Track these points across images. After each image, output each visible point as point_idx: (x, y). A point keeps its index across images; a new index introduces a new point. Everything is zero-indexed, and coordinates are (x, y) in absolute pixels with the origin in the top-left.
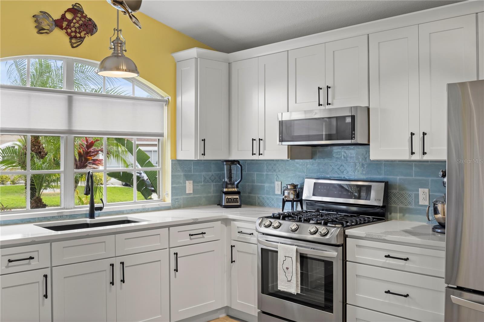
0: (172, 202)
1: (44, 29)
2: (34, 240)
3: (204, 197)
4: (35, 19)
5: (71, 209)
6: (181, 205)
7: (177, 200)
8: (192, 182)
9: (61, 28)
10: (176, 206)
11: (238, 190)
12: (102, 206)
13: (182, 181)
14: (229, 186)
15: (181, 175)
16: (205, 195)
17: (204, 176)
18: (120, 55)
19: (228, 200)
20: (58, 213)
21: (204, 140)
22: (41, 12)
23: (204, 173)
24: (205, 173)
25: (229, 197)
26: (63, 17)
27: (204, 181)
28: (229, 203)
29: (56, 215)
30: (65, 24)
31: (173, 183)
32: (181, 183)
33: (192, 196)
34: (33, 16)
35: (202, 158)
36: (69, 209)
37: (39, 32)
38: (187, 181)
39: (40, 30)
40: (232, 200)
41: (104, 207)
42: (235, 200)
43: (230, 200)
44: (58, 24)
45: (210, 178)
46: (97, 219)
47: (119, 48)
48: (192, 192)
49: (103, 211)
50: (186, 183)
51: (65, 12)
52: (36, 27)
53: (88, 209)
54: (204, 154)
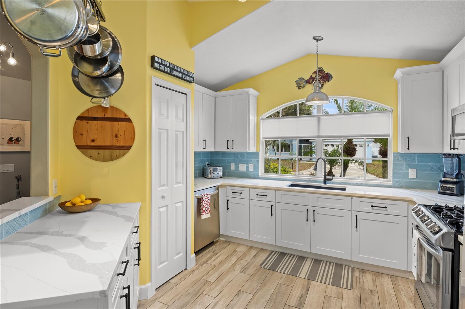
0: (393, 182)
1: (301, 86)
2: (267, 188)
3: (430, 183)
4: (296, 83)
5: (320, 177)
6: (403, 186)
7: (398, 182)
8: (415, 170)
9: (310, 83)
10: (397, 186)
11: (458, 181)
12: (332, 178)
13: (404, 169)
14: (448, 176)
15: (404, 164)
16: (432, 182)
17: (430, 166)
18: (317, 91)
19: (442, 187)
20: (308, 178)
21: (408, 138)
22: (299, 78)
23: (430, 164)
24: (432, 164)
25: (444, 185)
26: (311, 78)
27: (430, 170)
28: (447, 191)
29: (307, 179)
30: (311, 81)
31: (393, 169)
32: (404, 170)
33: (415, 180)
34: (295, 82)
35: (408, 151)
36: (319, 178)
37: (299, 89)
38: (409, 169)
39: (299, 87)
40: (448, 188)
41: (333, 179)
42: (450, 188)
43: (445, 188)
44: (308, 82)
45: (438, 168)
46: (328, 185)
47: (317, 87)
48: (416, 178)
49: (332, 181)
50: (408, 170)
51: (312, 74)
52: (297, 86)
53: (323, 179)
54: (408, 149)
